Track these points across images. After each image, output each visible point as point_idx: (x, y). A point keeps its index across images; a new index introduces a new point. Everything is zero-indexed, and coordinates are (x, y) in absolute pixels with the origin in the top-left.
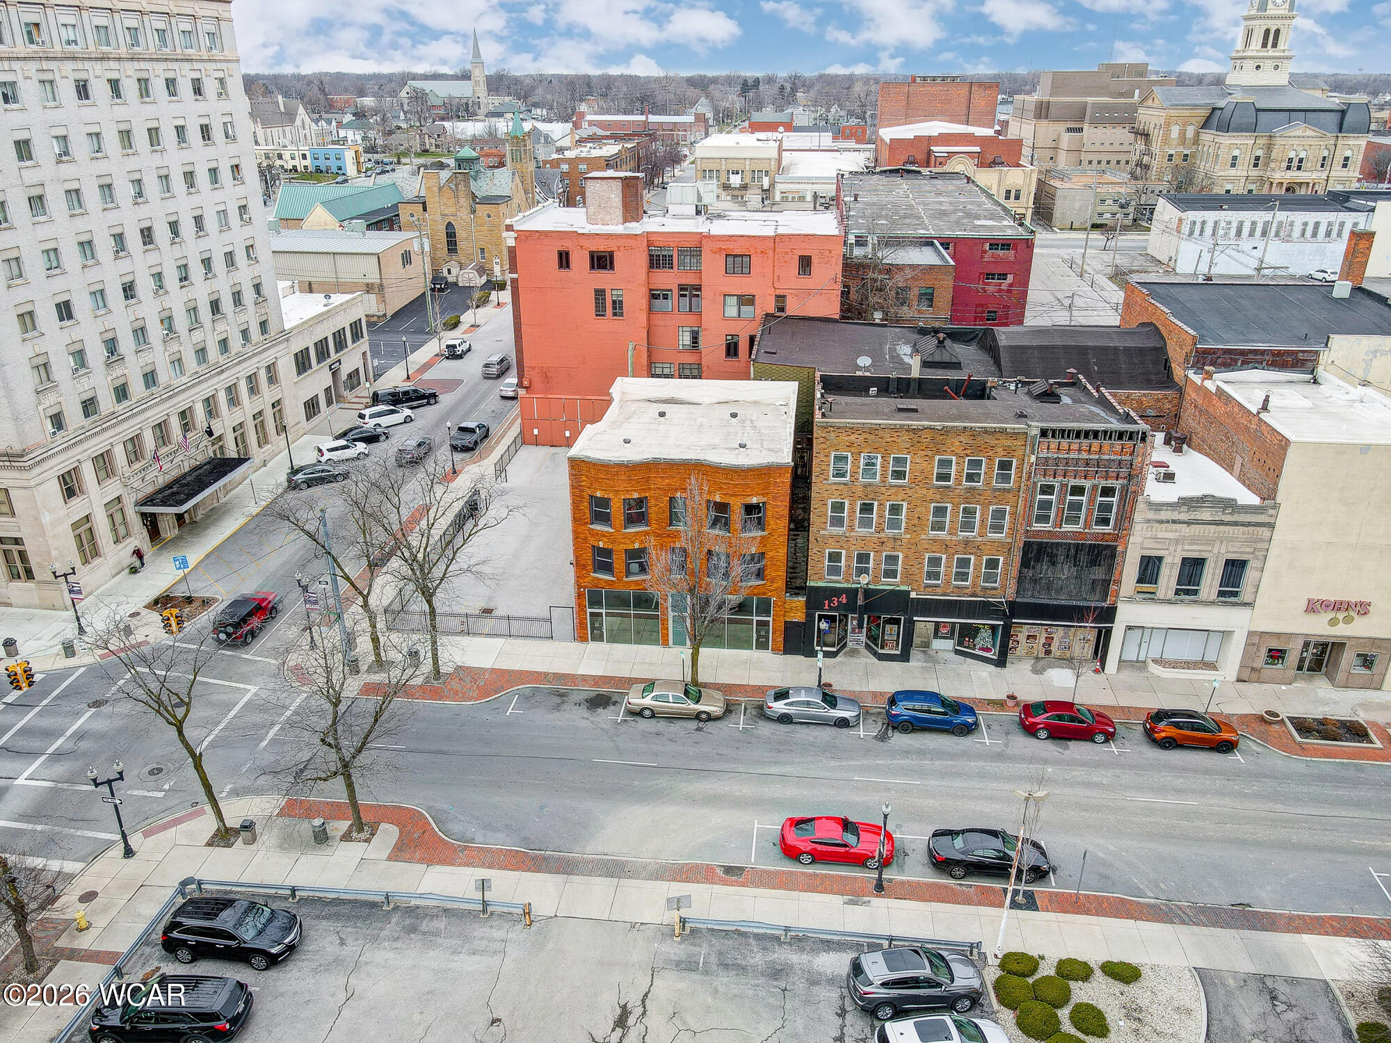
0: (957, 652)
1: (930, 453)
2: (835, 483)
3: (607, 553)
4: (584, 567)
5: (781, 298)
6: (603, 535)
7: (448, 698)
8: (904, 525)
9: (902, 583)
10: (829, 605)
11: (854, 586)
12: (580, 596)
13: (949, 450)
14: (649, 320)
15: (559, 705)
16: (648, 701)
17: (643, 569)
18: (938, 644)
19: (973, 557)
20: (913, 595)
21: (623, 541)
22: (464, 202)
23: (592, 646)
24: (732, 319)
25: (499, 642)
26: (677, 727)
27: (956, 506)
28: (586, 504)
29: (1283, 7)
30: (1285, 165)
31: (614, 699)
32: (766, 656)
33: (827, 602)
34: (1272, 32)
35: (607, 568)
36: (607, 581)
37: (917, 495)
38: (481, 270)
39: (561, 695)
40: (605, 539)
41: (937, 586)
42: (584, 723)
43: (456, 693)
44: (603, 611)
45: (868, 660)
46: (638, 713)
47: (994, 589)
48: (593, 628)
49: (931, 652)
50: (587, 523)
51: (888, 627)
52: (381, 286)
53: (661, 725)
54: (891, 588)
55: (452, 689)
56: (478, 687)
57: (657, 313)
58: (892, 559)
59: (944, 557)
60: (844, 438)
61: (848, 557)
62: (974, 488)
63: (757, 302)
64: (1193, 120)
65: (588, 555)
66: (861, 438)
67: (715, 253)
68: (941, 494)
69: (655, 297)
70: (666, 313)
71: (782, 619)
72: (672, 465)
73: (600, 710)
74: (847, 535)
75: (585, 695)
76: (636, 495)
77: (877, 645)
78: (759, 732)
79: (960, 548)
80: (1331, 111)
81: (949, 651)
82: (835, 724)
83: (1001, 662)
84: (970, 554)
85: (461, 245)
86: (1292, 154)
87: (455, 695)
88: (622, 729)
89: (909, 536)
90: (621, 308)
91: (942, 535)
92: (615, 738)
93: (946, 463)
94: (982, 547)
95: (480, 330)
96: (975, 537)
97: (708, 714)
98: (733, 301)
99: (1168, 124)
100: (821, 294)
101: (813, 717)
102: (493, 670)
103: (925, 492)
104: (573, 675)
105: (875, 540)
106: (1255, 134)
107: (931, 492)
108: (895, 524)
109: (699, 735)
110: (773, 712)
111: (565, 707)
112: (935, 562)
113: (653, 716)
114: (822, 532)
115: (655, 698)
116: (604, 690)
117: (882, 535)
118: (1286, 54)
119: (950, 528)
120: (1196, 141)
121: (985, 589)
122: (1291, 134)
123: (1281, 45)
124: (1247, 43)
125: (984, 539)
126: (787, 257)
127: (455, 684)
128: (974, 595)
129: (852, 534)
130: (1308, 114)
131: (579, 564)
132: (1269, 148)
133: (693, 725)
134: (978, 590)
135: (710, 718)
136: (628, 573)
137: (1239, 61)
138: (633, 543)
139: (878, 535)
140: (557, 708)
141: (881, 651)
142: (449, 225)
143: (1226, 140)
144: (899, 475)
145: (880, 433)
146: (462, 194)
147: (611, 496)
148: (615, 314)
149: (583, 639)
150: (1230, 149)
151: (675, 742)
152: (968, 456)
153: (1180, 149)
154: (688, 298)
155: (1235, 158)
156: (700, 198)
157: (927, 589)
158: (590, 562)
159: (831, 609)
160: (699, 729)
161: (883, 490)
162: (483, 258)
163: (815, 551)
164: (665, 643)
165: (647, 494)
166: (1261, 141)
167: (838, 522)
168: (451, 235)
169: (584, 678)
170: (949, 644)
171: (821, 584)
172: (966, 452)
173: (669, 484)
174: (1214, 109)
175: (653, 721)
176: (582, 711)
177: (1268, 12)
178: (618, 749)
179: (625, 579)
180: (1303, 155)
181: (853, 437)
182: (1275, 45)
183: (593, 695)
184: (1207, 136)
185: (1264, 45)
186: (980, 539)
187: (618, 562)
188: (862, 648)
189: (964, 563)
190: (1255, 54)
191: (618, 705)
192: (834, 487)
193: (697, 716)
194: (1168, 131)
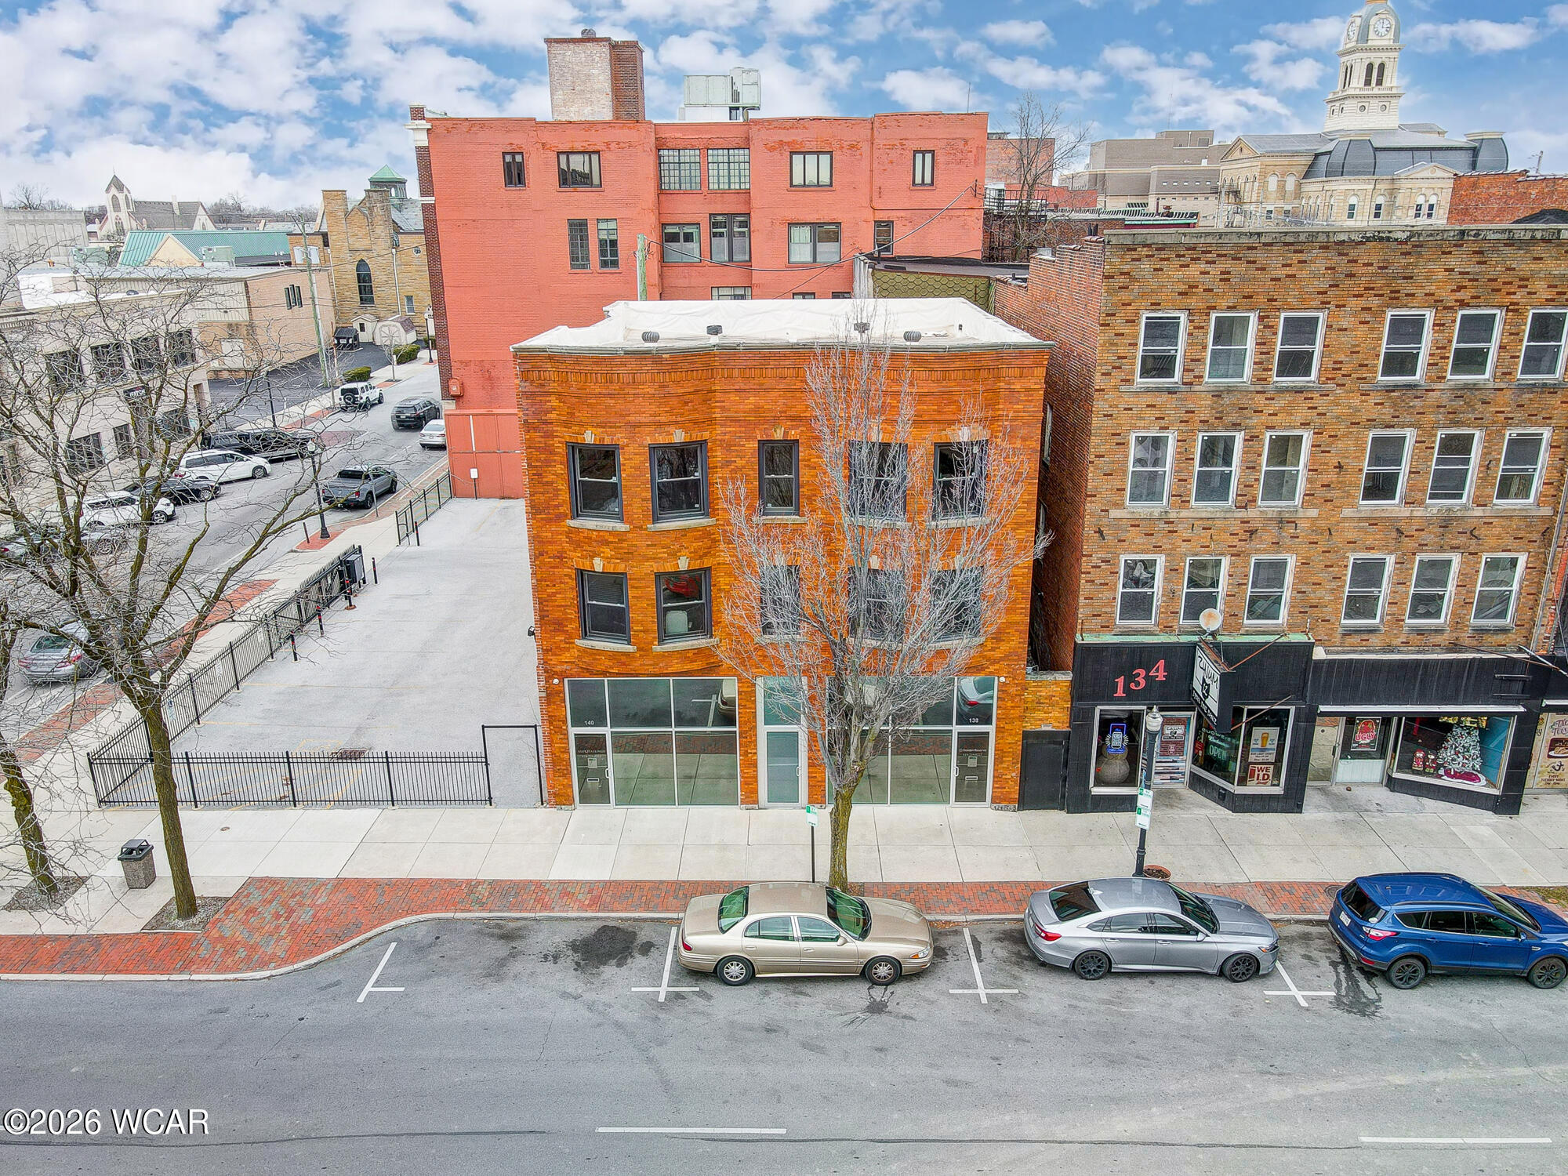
0: (1392, 784)
1: (1375, 302)
2: (1148, 390)
3: (615, 584)
4: (559, 626)
5: (884, 227)
6: (603, 539)
7: (206, 964)
8: (1301, 486)
9: (1292, 627)
10: (1127, 689)
11: (1184, 639)
12: (550, 697)
13: (1420, 293)
14: (661, 276)
15: (502, 963)
16: (735, 940)
17: (700, 623)
18: (1349, 771)
19: (1456, 559)
20: (1319, 654)
21: (650, 552)
22: (382, 231)
23: (583, 813)
24: (803, 266)
25: (365, 816)
26: (818, 1002)
27: (1429, 432)
28: (560, 469)
29: (1388, 37)
30: (1412, 212)
31: (643, 936)
32: (982, 815)
33: (1121, 681)
34: (1376, 67)
35: (613, 623)
36: (614, 656)
37: (1337, 410)
38: (408, 325)
39: (508, 936)
40: (607, 551)
41: (1372, 631)
42: (568, 1012)
43: (231, 948)
44: (607, 731)
45: (1208, 812)
46: (714, 973)
47: (1504, 630)
48: (584, 773)
49: (1335, 789)
50: (561, 517)
51: (1258, 732)
52: (251, 326)
53: (775, 1003)
54: (1271, 639)
55: (221, 938)
56: (292, 930)
57: (676, 265)
58: (1272, 572)
59: (1391, 561)
60: (1175, 275)
61: (1172, 570)
62: (1474, 388)
63: (845, 234)
64: (1293, 170)
65: (567, 595)
66: (1215, 270)
67: (772, 149)
68: (1394, 405)
69: (673, 238)
70: (691, 265)
71: (1018, 728)
72: (765, 357)
73: (609, 971)
74: (1173, 515)
75: (573, 933)
76: (679, 437)
77: (1229, 778)
78: (1030, 1006)
79: (1428, 537)
80: (1461, 149)
81: (1373, 784)
82: (1221, 974)
83: (1509, 802)
84: (1454, 548)
85: (377, 293)
86: (1421, 200)
87: (230, 955)
88: (672, 1021)
89: (1313, 513)
90: (615, 253)
91: (1391, 507)
92: (655, 1051)
93: (1407, 329)
94: (1482, 532)
95: (401, 385)
96: (1465, 508)
97: (894, 962)
98: (803, 234)
99: (1264, 175)
100: (951, 217)
101: (1165, 957)
102: (340, 884)
103: (1356, 401)
104: (539, 884)
105: (1236, 527)
106: (1375, 177)
107: (1373, 399)
108: (1278, 485)
109: (878, 1025)
110: (1060, 948)
111: (516, 967)
112: (1369, 573)
113: (751, 976)
114: (1114, 513)
115: (758, 930)
116: (615, 916)
117: (1251, 513)
118: (1394, 91)
119: (1411, 488)
120: (1298, 194)
121: (1481, 631)
122: (1418, 176)
123: (1387, 82)
124: (1346, 83)
125: (1488, 511)
126: (894, 154)
127: (231, 927)
128: (1455, 647)
129: (1184, 514)
130: (1433, 153)
131: (547, 623)
132: (1392, 193)
133: (857, 995)
134: (1465, 638)
135: (900, 973)
136: (664, 635)
137: (1337, 104)
138: (675, 555)
139: (1242, 514)
140: (496, 971)
141: (1239, 790)
142: (361, 264)
143: (1340, 185)
144: (1295, 363)
145: (1260, 256)
146: (378, 220)
147: (619, 438)
148: (604, 264)
149: (559, 799)
150: (1346, 196)
151: (822, 1050)
152: (1463, 304)
153: (1280, 204)
154: (725, 240)
155: (1352, 207)
156: (736, 96)
157: (1349, 640)
158: (572, 613)
159: (1131, 696)
160: (876, 1008)
161: (1260, 400)
162: (411, 310)
163: (1095, 561)
164: (751, 799)
165: (706, 435)
166: (1381, 186)
167: (1147, 487)
168: (364, 281)
169: (566, 890)
170: (1373, 769)
171: (1108, 638)
172: (1460, 295)
173: (757, 409)
174: (1317, 156)
175: (752, 991)
176: (565, 977)
177: (1370, 43)
178: (667, 1085)
179: (657, 648)
180: (1433, 200)
181: (1194, 270)
182: (1379, 83)
183: (589, 929)
184: (1312, 187)
185: (1368, 83)
186: (1478, 512)
187: (641, 604)
188: (1182, 787)
189: (1435, 572)
190: (1358, 92)
191: (654, 952)
192: (1149, 399)
193: (866, 973)
194: (1264, 185)
